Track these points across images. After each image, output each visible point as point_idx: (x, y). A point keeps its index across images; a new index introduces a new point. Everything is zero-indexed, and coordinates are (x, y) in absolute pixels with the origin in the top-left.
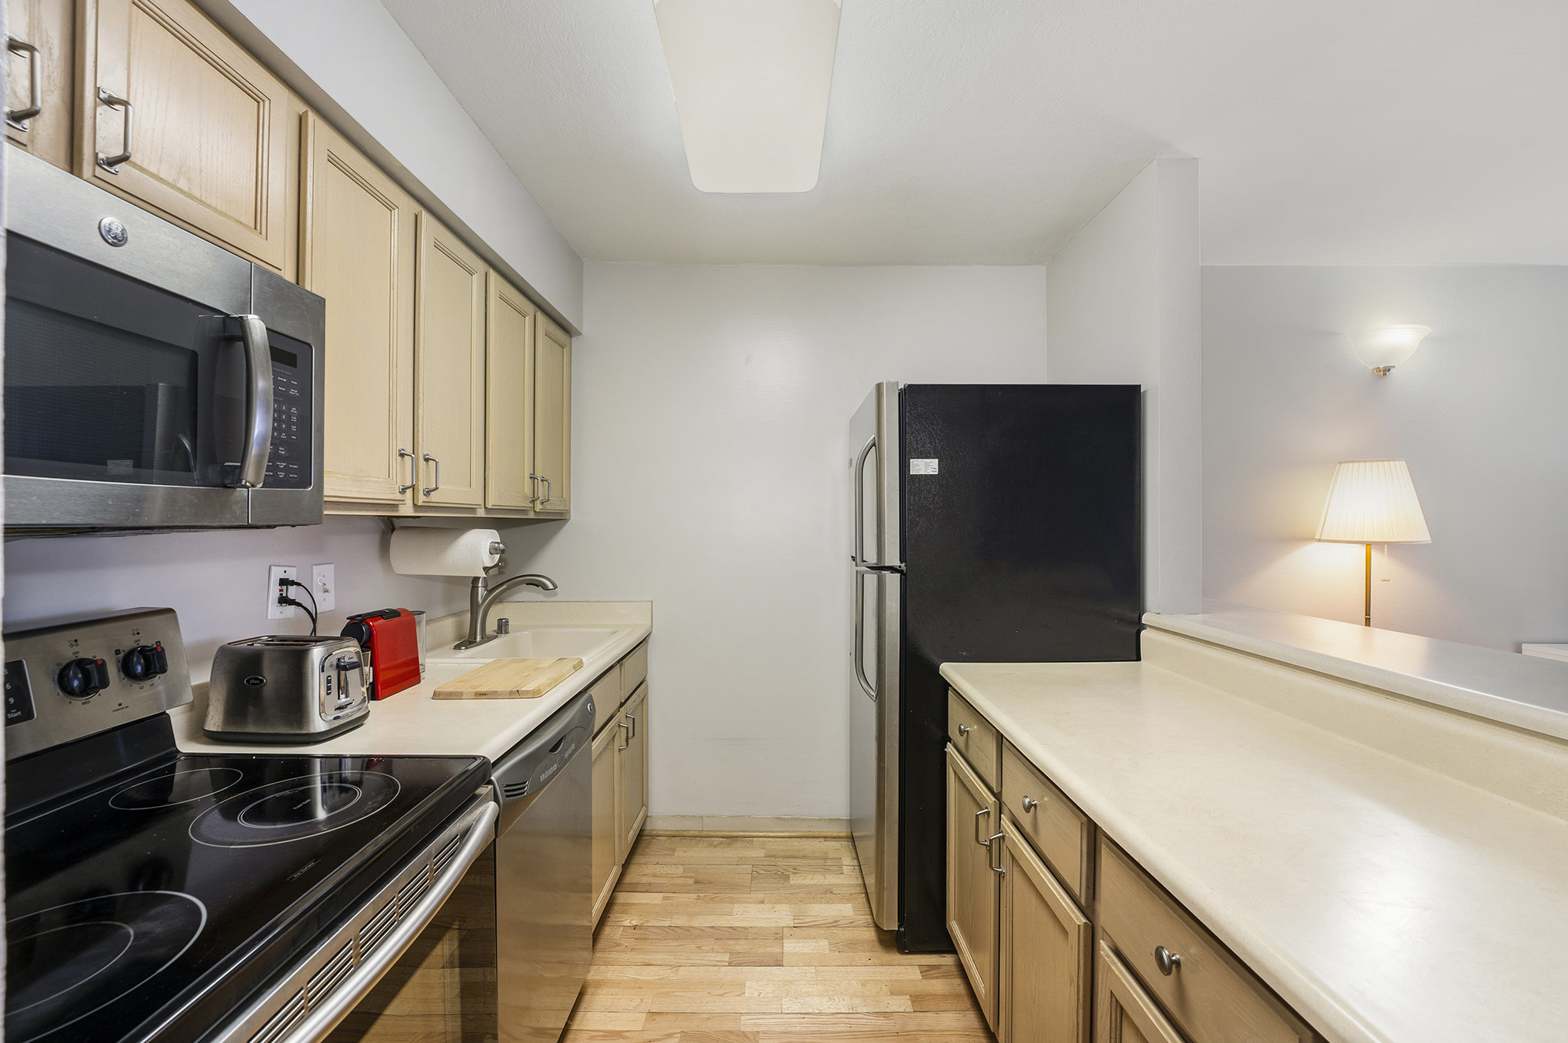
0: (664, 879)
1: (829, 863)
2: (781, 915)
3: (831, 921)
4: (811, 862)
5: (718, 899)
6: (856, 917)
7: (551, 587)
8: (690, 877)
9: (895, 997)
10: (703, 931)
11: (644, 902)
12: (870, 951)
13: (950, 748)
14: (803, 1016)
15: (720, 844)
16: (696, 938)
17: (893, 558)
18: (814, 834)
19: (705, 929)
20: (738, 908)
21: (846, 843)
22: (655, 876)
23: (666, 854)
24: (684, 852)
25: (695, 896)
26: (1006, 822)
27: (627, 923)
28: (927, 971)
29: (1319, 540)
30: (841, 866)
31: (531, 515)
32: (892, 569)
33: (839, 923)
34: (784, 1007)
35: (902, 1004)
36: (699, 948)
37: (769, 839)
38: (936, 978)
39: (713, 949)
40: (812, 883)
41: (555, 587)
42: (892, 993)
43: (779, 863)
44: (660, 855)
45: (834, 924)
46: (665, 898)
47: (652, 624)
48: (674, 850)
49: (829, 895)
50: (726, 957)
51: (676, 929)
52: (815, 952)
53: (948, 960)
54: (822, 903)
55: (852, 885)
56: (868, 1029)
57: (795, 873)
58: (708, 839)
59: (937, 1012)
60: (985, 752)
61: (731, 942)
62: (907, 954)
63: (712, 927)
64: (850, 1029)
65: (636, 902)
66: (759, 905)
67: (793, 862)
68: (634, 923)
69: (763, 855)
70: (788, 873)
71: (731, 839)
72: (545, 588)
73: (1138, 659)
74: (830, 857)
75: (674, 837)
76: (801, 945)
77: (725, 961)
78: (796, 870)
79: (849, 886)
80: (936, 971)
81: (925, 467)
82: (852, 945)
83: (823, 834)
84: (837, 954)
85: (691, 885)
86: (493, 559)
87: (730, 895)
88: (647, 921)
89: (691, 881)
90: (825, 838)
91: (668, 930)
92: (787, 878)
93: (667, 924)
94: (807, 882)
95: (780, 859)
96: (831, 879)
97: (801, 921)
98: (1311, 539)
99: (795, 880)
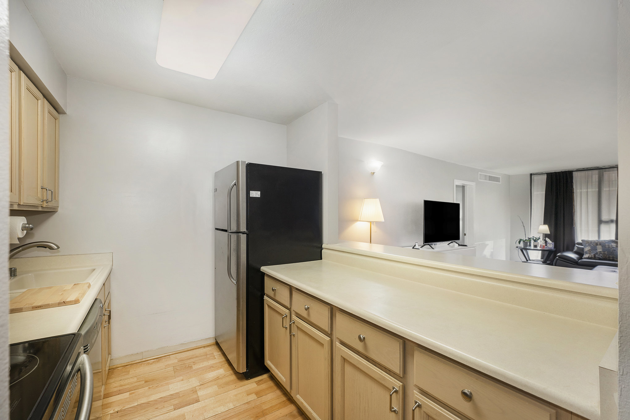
0: (127, 385)
1: (208, 356)
2: (194, 382)
3: (216, 377)
4: (200, 358)
5: (159, 386)
6: (226, 373)
7: (56, 247)
8: (142, 381)
9: (249, 396)
10: (157, 401)
11: (118, 399)
12: (235, 383)
13: (265, 297)
14: (215, 416)
15: (153, 363)
16: (153, 405)
17: (243, 228)
18: (199, 347)
19: (158, 400)
20: (171, 386)
21: (214, 347)
22: (121, 386)
23: (124, 375)
24: (135, 371)
25: (147, 388)
26: (294, 317)
27: (112, 412)
28: (258, 383)
29: (360, 221)
30: (214, 356)
31: (40, 209)
32: (243, 233)
33: (220, 377)
34: (205, 416)
35: (253, 397)
36: (156, 408)
37: (178, 354)
38: (262, 384)
39: (164, 406)
40: (203, 366)
41: (58, 248)
42: (248, 395)
43: (185, 362)
44: (121, 376)
45: (218, 378)
46: (130, 394)
47: (113, 264)
48: (129, 371)
49: (212, 368)
50: (172, 407)
51: (141, 405)
52: (213, 391)
53: (265, 376)
54: (210, 372)
55: (221, 362)
56: (242, 411)
57: (194, 364)
58: (146, 362)
59: (266, 395)
60: (283, 295)
61: (172, 401)
62: (249, 379)
63: (161, 398)
64: (235, 414)
65: (113, 401)
66: (181, 382)
67: (192, 360)
68: (116, 410)
69: (177, 361)
70: (191, 365)
71: (159, 359)
72: (51, 248)
73: (321, 259)
74: (208, 354)
75: (127, 366)
76: (205, 391)
77: (172, 409)
78: (194, 363)
79: (219, 362)
80: (262, 382)
81: (255, 194)
82: (227, 384)
83: (203, 346)
84: (222, 389)
85: (143, 384)
86: (23, 233)
87: (166, 382)
88: (124, 407)
89: (143, 382)
90: (204, 347)
91: (137, 407)
92: (191, 367)
93: (136, 404)
94: (201, 366)
95: (186, 361)
96: (211, 362)
97: (202, 382)
98: (357, 220)
99: (195, 367)
